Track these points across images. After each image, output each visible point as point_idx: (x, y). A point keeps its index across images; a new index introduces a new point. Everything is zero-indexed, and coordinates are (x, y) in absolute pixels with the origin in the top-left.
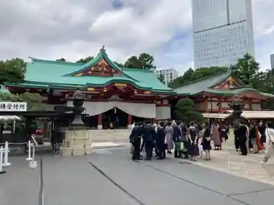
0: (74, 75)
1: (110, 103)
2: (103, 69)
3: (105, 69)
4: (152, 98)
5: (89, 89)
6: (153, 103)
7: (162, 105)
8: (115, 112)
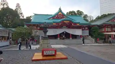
2: (60, 16)
4: (80, 27)
5: (54, 24)
7: (85, 29)
8: (65, 33)
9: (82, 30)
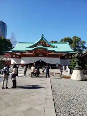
0: (30, 47)
1: (38, 58)
2: (42, 44)
3: (43, 44)
5: (26, 52)
6: (59, 57)
8: (41, 62)
9: (61, 59)
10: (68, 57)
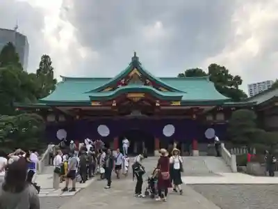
5: (93, 104)
7: (214, 121)
10: (215, 118)
